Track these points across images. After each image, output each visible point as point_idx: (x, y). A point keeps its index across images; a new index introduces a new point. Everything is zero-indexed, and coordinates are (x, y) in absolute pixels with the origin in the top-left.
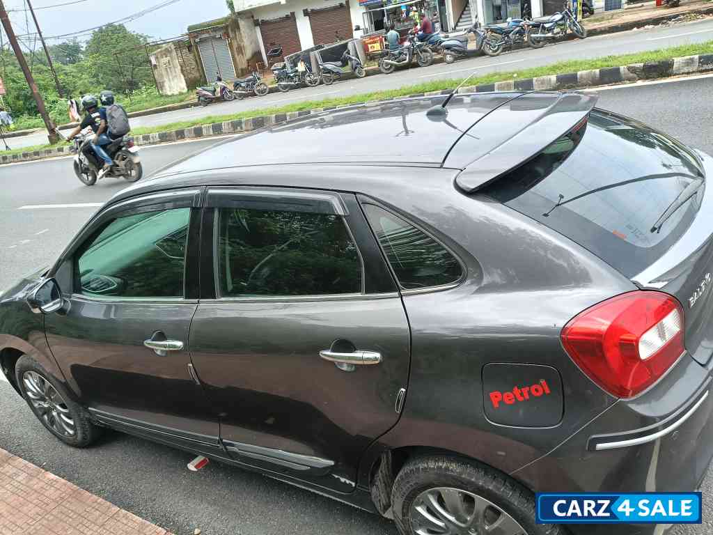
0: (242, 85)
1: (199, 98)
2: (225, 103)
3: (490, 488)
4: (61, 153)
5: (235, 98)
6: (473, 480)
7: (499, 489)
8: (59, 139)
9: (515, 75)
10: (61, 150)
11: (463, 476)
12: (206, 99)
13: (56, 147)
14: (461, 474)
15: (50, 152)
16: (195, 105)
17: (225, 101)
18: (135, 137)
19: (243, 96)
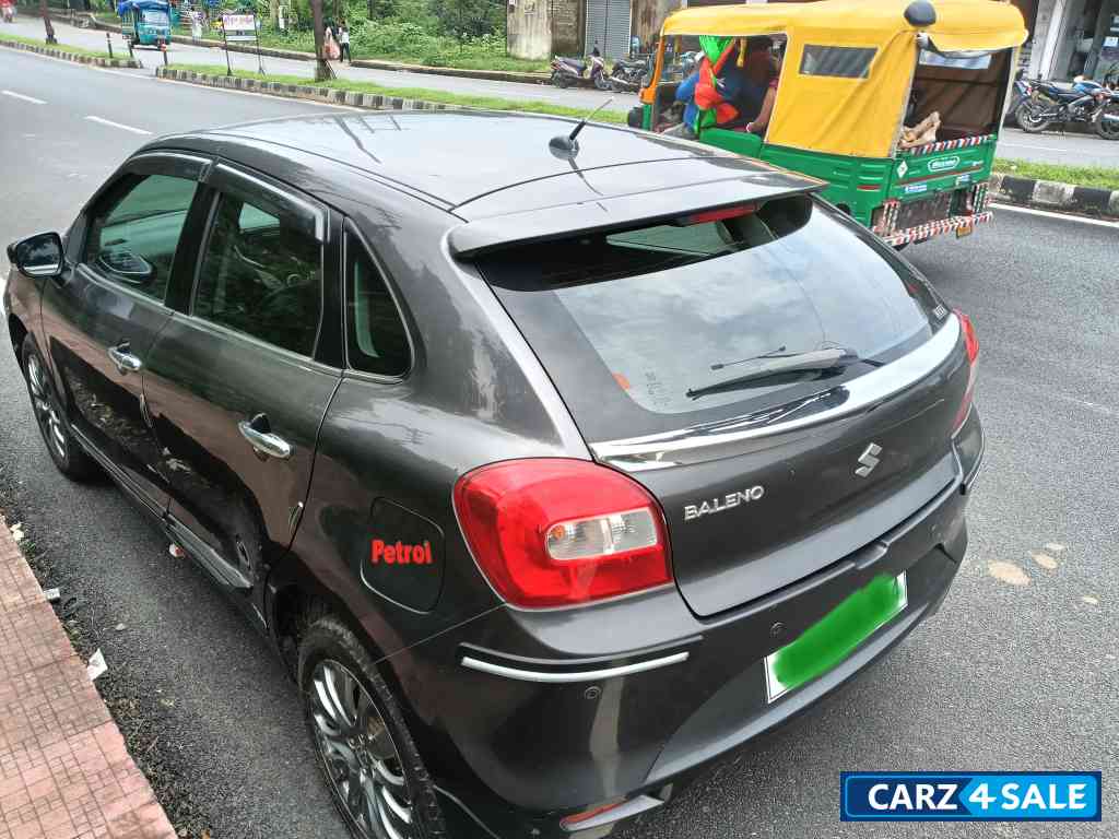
0: (627, 70)
1: (553, 73)
2: (593, 92)
3: (372, 680)
4: (323, 98)
5: (610, 89)
6: (359, 661)
7: (380, 684)
8: (328, 77)
9: (1014, 168)
10: (324, 93)
11: (351, 652)
12: (568, 77)
13: (321, 86)
14: (351, 649)
15: (309, 91)
16: (548, 82)
17: (595, 88)
18: (426, 102)
19: (620, 88)
